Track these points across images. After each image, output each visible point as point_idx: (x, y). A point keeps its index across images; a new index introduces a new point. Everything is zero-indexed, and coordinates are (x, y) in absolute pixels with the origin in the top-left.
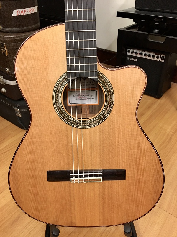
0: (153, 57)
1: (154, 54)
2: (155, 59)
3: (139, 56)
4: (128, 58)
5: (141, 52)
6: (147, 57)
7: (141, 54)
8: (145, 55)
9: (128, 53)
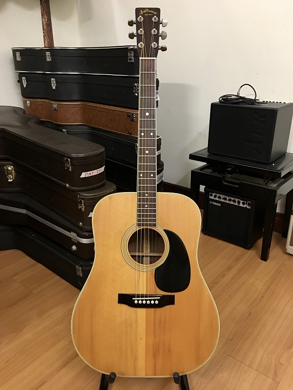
0: (239, 203)
1: (240, 200)
2: (241, 205)
3: (223, 201)
4: (211, 202)
5: (225, 197)
6: (232, 203)
7: (225, 199)
8: (230, 200)
9: (210, 197)
